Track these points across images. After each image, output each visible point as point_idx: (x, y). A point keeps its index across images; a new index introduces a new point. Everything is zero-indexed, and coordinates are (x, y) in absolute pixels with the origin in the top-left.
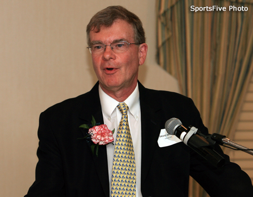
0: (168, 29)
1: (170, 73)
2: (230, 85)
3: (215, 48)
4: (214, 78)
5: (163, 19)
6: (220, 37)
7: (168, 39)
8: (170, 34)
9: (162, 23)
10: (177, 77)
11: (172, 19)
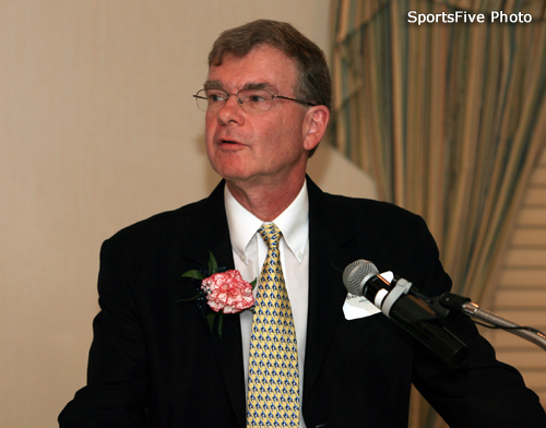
0: (355, 74)
1: (359, 164)
2: (486, 191)
3: (454, 114)
4: (452, 176)
5: (344, 51)
6: (464, 91)
7: (356, 95)
8: (360, 82)
9: (343, 61)
10: (374, 174)
11: (363, 52)
